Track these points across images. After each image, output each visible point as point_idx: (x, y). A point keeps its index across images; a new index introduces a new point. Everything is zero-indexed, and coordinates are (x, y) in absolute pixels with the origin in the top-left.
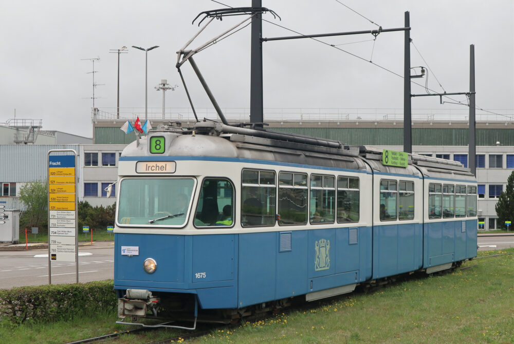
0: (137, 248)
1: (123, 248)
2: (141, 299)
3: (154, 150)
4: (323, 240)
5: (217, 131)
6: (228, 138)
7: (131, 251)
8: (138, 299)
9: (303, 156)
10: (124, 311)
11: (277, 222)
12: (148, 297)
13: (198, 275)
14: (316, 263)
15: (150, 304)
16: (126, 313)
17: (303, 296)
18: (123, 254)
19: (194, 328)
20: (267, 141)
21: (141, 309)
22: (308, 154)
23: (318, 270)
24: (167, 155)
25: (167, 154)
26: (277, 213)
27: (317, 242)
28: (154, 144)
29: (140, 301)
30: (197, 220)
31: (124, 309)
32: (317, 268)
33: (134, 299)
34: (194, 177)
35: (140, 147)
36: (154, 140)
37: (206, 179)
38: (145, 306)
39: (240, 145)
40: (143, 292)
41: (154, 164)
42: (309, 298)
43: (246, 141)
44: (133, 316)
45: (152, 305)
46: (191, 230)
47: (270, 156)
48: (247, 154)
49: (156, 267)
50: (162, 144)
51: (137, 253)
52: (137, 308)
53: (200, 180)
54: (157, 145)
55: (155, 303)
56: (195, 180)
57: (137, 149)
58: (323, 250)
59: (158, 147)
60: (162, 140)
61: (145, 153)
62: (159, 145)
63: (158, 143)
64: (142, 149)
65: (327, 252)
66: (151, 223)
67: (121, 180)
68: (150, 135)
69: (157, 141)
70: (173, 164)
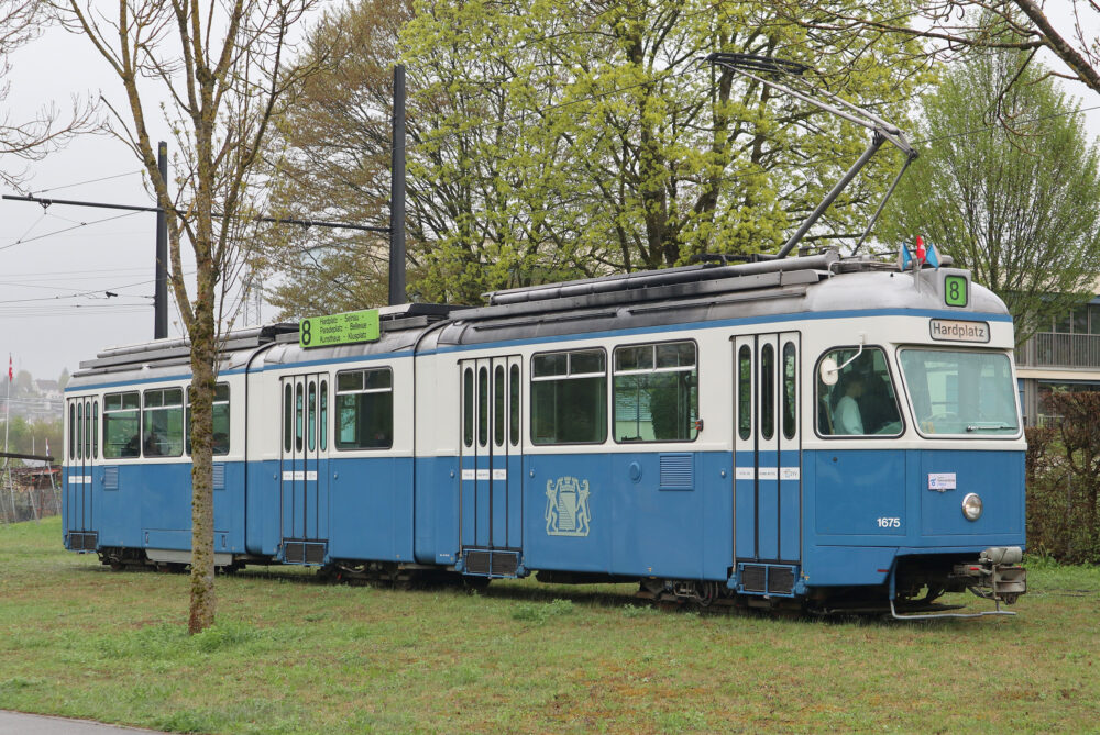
0: (953, 476)
1: (932, 476)
3: (950, 300)
7: (943, 481)
18: (931, 487)
24: (972, 310)
25: (970, 308)
28: (949, 290)
35: (923, 293)
36: (949, 281)
41: (952, 324)
50: (962, 291)
51: (953, 486)
54: (953, 289)
56: (1009, 356)
59: (954, 294)
60: (961, 282)
61: (937, 303)
62: (956, 290)
63: (954, 286)
64: (927, 295)
66: (969, 431)
67: (899, 351)
68: (942, 272)
69: (953, 283)
70: (984, 327)
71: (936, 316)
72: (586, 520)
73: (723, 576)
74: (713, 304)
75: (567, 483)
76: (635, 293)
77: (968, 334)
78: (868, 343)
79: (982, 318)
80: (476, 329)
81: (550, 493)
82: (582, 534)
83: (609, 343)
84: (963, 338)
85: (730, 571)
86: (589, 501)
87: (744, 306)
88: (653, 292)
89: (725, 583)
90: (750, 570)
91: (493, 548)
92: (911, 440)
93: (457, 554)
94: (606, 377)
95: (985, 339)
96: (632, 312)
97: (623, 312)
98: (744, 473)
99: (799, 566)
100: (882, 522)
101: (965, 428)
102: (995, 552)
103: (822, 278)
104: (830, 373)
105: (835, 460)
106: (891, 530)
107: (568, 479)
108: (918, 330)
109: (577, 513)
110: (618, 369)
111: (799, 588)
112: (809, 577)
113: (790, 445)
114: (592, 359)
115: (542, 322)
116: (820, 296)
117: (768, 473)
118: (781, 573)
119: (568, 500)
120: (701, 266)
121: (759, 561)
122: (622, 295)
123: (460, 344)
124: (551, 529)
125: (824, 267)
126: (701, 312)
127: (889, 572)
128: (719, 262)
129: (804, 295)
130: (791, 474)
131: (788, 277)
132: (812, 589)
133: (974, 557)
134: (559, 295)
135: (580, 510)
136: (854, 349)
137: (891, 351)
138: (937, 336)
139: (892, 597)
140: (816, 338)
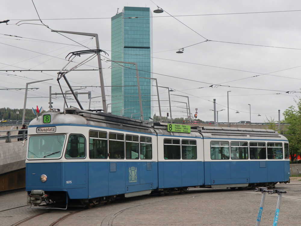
2: (39, 195)
3: (45, 122)
4: (133, 167)
5: (77, 112)
6: (82, 115)
8: (38, 195)
9: (121, 126)
10: (30, 201)
11: (108, 157)
12: (43, 193)
13: (67, 182)
14: (130, 178)
15: (44, 197)
16: (31, 202)
17: (123, 195)
19: (66, 209)
20: (103, 118)
21: (39, 200)
22: (124, 125)
23: (131, 182)
25: (51, 123)
26: (108, 153)
27: (130, 168)
28: (45, 119)
29: (38, 196)
30: (67, 155)
31: (31, 200)
32: (130, 181)
33: (35, 195)
34: (65, 134)
35: (38, 121)
36: (45, 117)
37: (71, 135)
38: (41, 198)
39: (88, 119)
40: (40, 191)
42: (127, 196)
43: (92, 117)
44: (35, 203)
45: (44, 198)
46: (64, 160)
47: (104, 125)
48: (92, 123)
50: (49, 119)
52: (37, 199)
53: (68, 135)
54: (47, 119)
55: (46, 197)
56: (66, 135)
57: (37, 121)
58: (133, 172)
59: (47, 120)
60: (49, 116)
61: (41, 123)
63: (47, 118)
64: (39, 121)
65: (136, 173)
69: (47, 117)
70: (55, 128)
77: (49, 130)
84: (47, 132)
95: (54, 131)
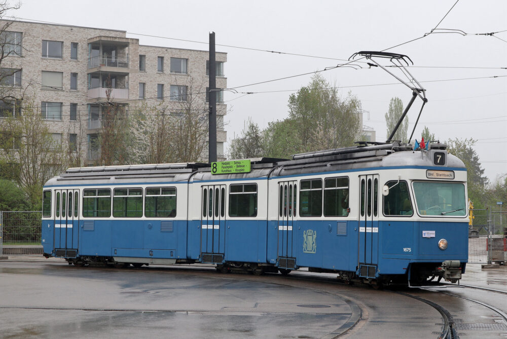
0: (434, 232)
1: (424, 232)
7: (430, 234)
18: (424, 236)
24: (447, 166)
41: (439, 172)
49: (447, 245)
51: (434, 236)
66: (442, 214)
67: (412, 183)
68: (433, 151)
71: (429, 169)
72: (315, 247)
73: (354, 270)
74: (355, 162)
75: (310, 232)
76: (333, 157)
77: (444, 176)
78: (401, 179)
79: (452, 169)
80: (285, 169)
81: (305, 236)
82: (314, 253)
83: (323, 177)
85: (357, 267)
86: (317, 239)
87: (364, 163)
88: (339, 157)
89: (355, 273)
90: (363, 267)
91: (287, 258)
92: (415, 218)
93: (277, 259)
94: (322, 190)
96: (331, 165)
97: (328, 164)
98: (362, 230)
99: (377, 266)
100: (405, 250)
101: (440, 213)
102: (447, 262)
103: (389, 153)
104: (385, 191)
105: (389, 225)
106: (408, 253)
107: (310, 230)
108: (422, 175)
109: (313, 244)
110: (326, 187)
111: (377, 275)
112: (380, 271)
113: (376, 219)
114: (317, 183)
115: (304, 167)
116: (387, 160)
117: (369, 230)
118: (372, 268)
119: (310, 238)
120: (357, 147)
121: (366, 264)
122: (329, 158)
123: (279, 176)
124: (305, 250)
125: (390, 148)
126: (350, 166)
127: (408, 269)
128: (364, 145)
129: (381, 160)
130: (376, 230)
131: (379, 152)
132: (381, 275)
133: (440, 264)
134: (314, 157)
135: (313, 243)
136: (395, 182)
137: (409, 183)
138: (429, 177)
139: (409, 279)
140: (384, 177)
